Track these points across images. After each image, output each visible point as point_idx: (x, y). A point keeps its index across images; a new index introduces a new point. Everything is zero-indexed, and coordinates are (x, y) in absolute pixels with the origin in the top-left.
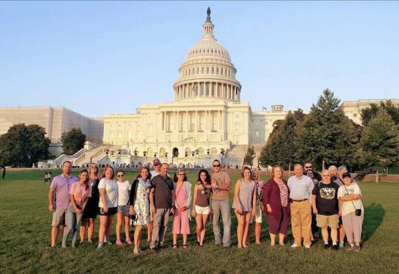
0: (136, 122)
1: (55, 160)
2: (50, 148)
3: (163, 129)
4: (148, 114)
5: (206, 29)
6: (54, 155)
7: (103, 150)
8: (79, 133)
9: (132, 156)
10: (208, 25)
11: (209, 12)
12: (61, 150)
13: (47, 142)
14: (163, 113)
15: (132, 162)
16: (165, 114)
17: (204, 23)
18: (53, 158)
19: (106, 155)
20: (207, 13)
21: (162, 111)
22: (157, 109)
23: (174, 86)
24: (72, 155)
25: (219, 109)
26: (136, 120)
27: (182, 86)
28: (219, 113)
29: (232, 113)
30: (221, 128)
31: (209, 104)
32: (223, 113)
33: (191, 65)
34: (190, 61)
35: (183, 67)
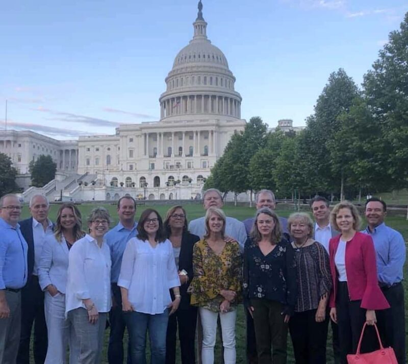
0: (116, 145)
1: (24, 193)
2: (17, 179)
3: (145, 154)
4: (128, 137)
5: (198, 28)
6: (22, 187)
7: (76, 181)
8: (49, 163)
9: (107, 187)
10: (199, 24)
11: (200, 6)
12: (29, 181)
13: (14, 173)
14: (145, 135)
15: (108, 193)
16: (147, 136)
17: (195, 21)
18: (21, 190)
19: (79, 186)
20: (199, 8)
21: (144, 132)
22: (137, 130)
23: (160, 100)
24: (42, 187)
25: (209, 129)
26: (116, 143)
27: (168, 101)
28: (210, 134)
29: (226, 132)
30: (212, 151)
31: (198, 123)
32: (214, 133)
33: (179, 74)
34: (178, 70)
35: (170, 77)
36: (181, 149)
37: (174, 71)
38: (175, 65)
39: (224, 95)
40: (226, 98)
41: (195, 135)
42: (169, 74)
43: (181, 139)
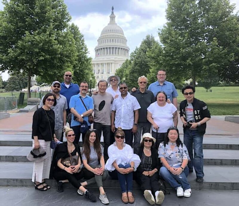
5: (111, 18)
10: (112, 16)
17: (110, 15)
20: (112, 9)
25: (110, 62)
27: (99, 49)
28: (111, 64)
29: (118, 63)
30: (111, 71)
31: (106, 59)
32: (112, 64)
33: (104, 38)
34: (103, 36)
35: (100, 39)
36: (99, 70)
37: (102, 37)
38: (102, 34)
39: (123, 48)
40: (124, 49)
41: (105, 65)
42: (99, 38)
43: (99, 66)
